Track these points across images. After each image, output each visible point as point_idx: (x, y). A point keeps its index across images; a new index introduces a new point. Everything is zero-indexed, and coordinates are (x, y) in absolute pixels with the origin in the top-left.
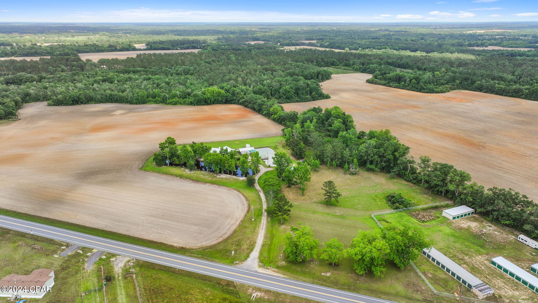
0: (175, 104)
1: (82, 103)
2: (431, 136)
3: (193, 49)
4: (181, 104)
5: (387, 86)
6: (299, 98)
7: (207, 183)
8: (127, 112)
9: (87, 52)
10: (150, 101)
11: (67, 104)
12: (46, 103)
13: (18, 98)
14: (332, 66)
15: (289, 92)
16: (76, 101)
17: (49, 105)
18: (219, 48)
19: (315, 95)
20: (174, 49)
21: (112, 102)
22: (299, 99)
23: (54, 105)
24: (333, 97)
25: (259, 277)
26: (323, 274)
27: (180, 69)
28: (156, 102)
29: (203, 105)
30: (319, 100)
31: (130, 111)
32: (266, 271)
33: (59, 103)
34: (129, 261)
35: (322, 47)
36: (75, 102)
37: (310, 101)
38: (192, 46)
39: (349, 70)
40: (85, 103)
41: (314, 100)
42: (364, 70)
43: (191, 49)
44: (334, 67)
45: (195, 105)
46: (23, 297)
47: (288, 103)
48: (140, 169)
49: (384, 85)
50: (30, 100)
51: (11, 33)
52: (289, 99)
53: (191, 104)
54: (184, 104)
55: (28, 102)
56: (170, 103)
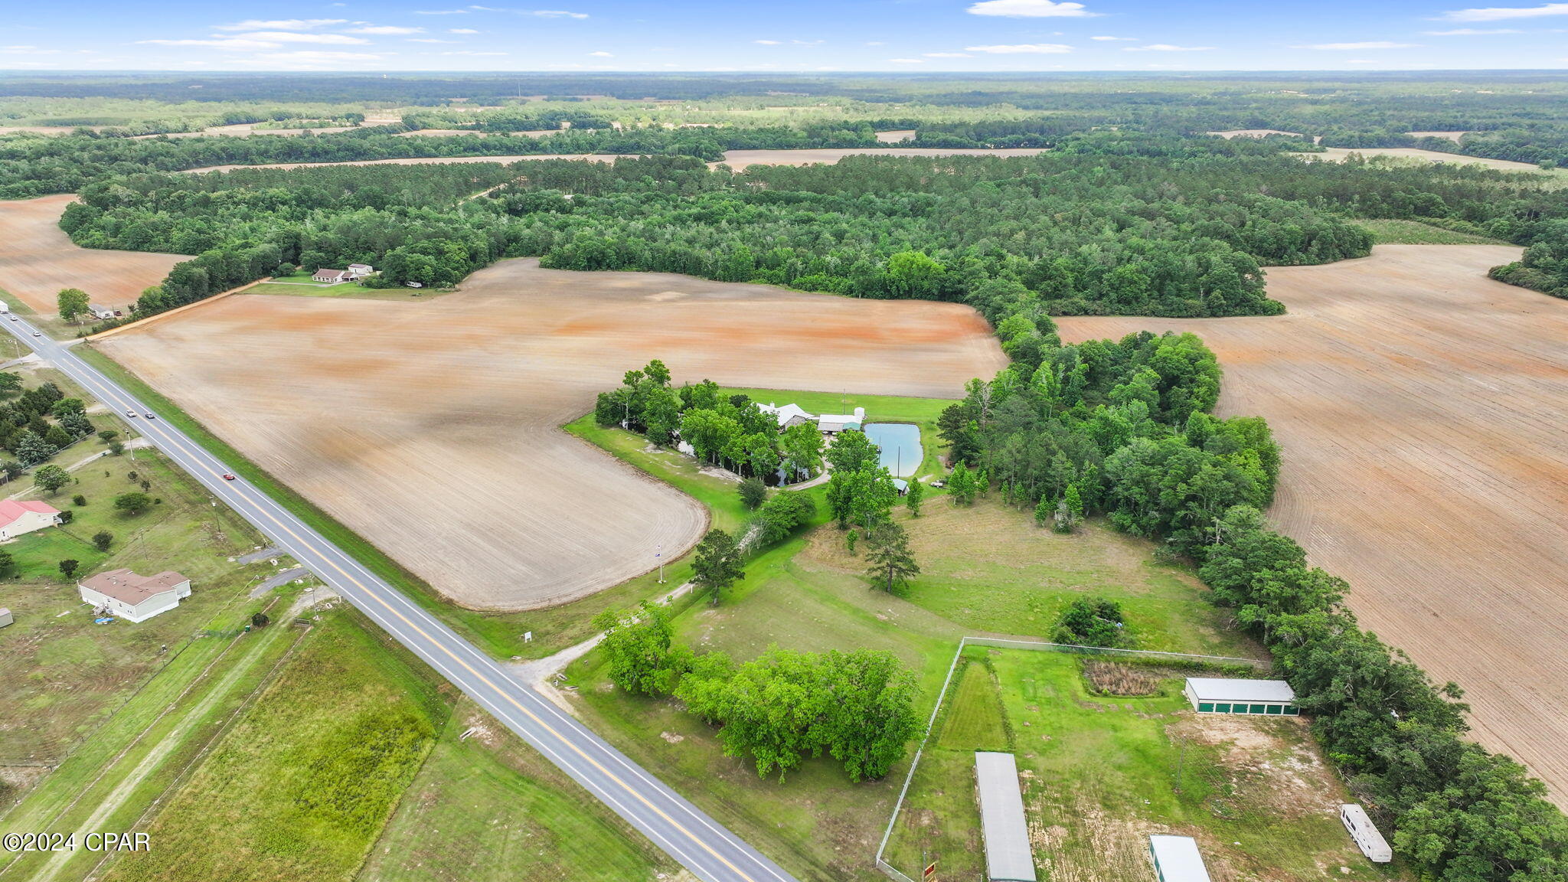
0: (813, 288)
1: (609, 267)
2: (1485, 468)
3: (1030, 147)
4: (826, 289)
5: (1553, 295)
6: (1163, 305)
7: (663, 481)
8: (682, 299)
9: (755, 148)
10: (758, 276)
11: (576, 267)
12: (536, 261)
13: (482, 245)
14: (1420, 218)
15: (1132, 282)
16: (596, 261)
17: (543, 266)
18: (1099, 147)
19: (1217, 298)
20: (976, 147)
21: (674, 271)
22: (1161, 307)
23: (551, 266)
24: (1293, 313)
25: (521, 698)
26: (664, 735)
27: (904, 199)
28: (771, 280)
29: (877, 298)
30: (1236, 315)
31: (695, 295)
32: (551, 692)
33: (562, 263)
34: (329, 600)
35: (1467, 154)
36: (593, 264)
37: (1198, 316)
38: (1029, 141)
39: (1472, 233)
40: (617, 268)
41: (1214, 315)
42: (1522, 236)
43: (1026, 147)
44: (1426, 219)
45: (857, 296)
46: (115, 612)
47: (1122, 314)
48: (561, 426)
49: (1546, 290)
50: (516, 250)
51: (641, 98)
52: (1129, 303)
53: (850, 292)
54: (835, 290)
55: (512, 257)
56: (799, 286)
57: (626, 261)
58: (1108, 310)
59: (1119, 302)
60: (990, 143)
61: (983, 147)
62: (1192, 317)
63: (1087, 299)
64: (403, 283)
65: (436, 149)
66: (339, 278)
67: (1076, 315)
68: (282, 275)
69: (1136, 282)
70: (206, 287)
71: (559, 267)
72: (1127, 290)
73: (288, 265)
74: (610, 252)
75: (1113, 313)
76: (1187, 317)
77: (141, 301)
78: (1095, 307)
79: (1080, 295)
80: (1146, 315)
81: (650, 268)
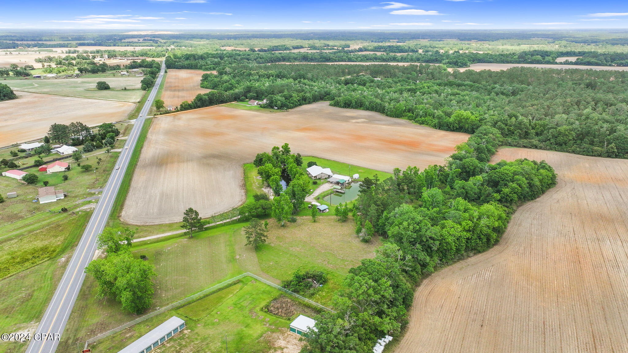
1: (352, 107)
4: (427, 124)
6: (580, 148)
7: (245, 189)
11: (340, 106)
16: (348, 104)
17: (331, 105)
21: (376, 111)
25: (88, 252)
31: (371, 121)
33: (336, 104)
34: (91, 208)
40: (356, 108)
46: (40, 199)
48: (244, 164)
52: (561, 145)
53: (435, 126)
54: (430, 125)
55: (325, 100)
57: (359, 105)
58: (548, 147)
59: (556, 144)
60: (615, 63)
61: (610, 65)
62: (595, 156)
63: (539, 141)
64: (272, 107)
65: (356, 59)
66: (255, 104)
67: (530, 148)
68: (241, 101)
69: (567, 135)
70: (207, 103)
71: (335, 106)
72: (561, 139)
73: (243, 97)
74: (353, 101)
75: (551, 149)
76: (592, 156)
77: (181, 105)
78: (541, 145)
79: (537, 138)
80: (569, 152)
81: (367, 109)
